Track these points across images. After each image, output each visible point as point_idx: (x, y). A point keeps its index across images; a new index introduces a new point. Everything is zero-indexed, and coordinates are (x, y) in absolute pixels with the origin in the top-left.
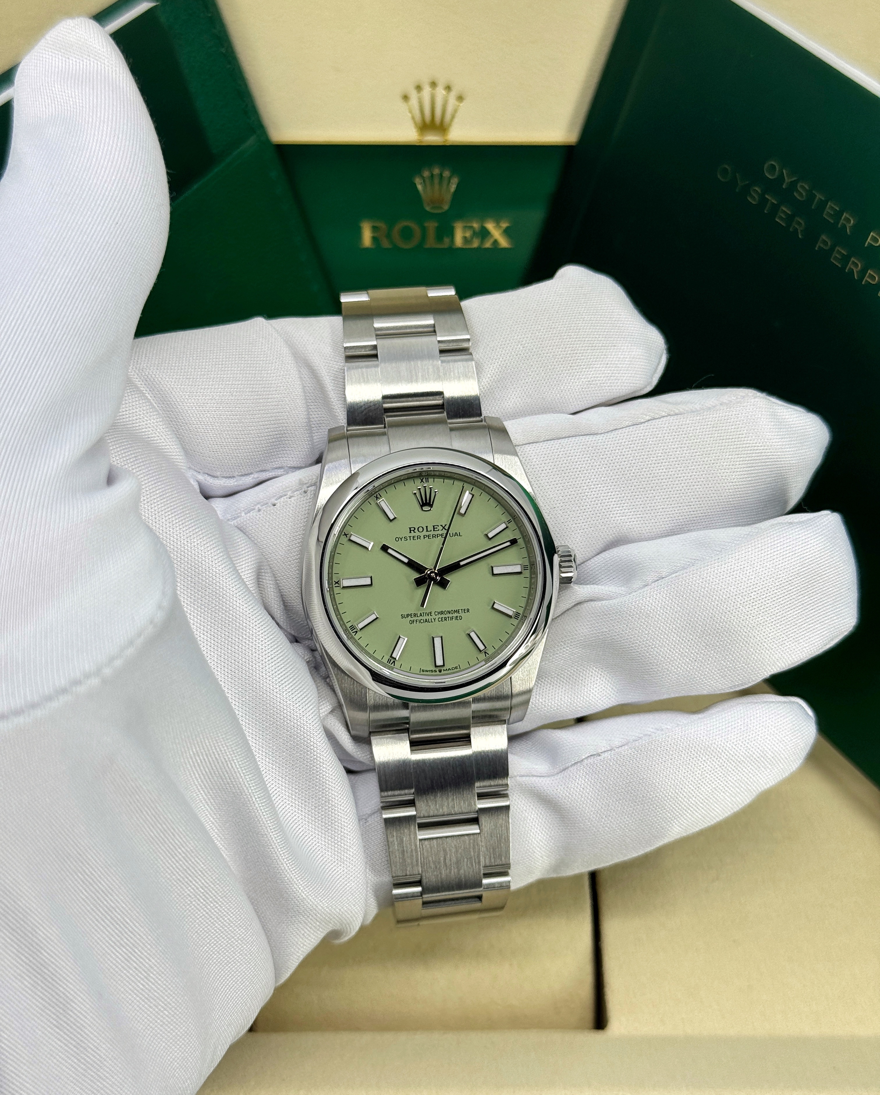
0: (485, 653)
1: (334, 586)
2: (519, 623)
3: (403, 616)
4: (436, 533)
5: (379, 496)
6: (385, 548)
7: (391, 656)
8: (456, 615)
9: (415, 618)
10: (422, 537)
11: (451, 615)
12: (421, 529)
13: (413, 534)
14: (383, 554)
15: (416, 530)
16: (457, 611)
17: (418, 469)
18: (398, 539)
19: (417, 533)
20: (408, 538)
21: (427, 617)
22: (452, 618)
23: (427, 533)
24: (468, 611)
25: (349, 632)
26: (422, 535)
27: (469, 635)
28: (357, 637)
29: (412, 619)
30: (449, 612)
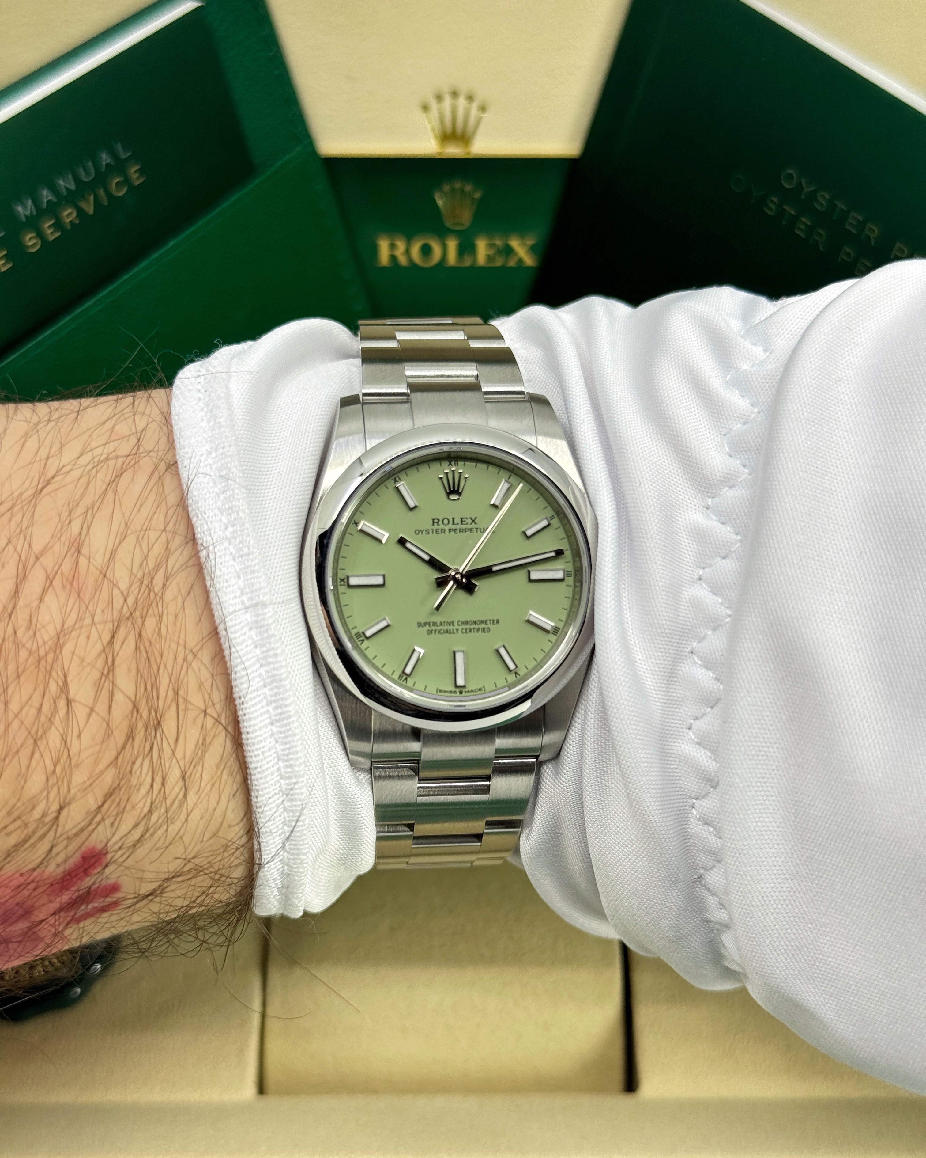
0: (516, 673)
1: (339, 584)
3: (419, 625)
4: (464, 527)
5: (397, 479)
6: (402, 542)
7: (403, 672)
8: (483, 626)
9: (434, 628)
10: (447, 531)
11: (477, 626)
12: (446, 521)
13: (436, 526)
14: (399, 549)
15: (440, 522)
16: (484, 622)
17: (445, 448)
18: (418, 532)
19: (442, 526)
20: (431, 531)
21: (448, 628)
22: (478, 630)
23: (454, 527)
24: (498, 621)
25: (354, 640)
26: (447, 528)
27: (497, 651)
28: (363, 646)
29: (430, 629)
30: (475, 623)
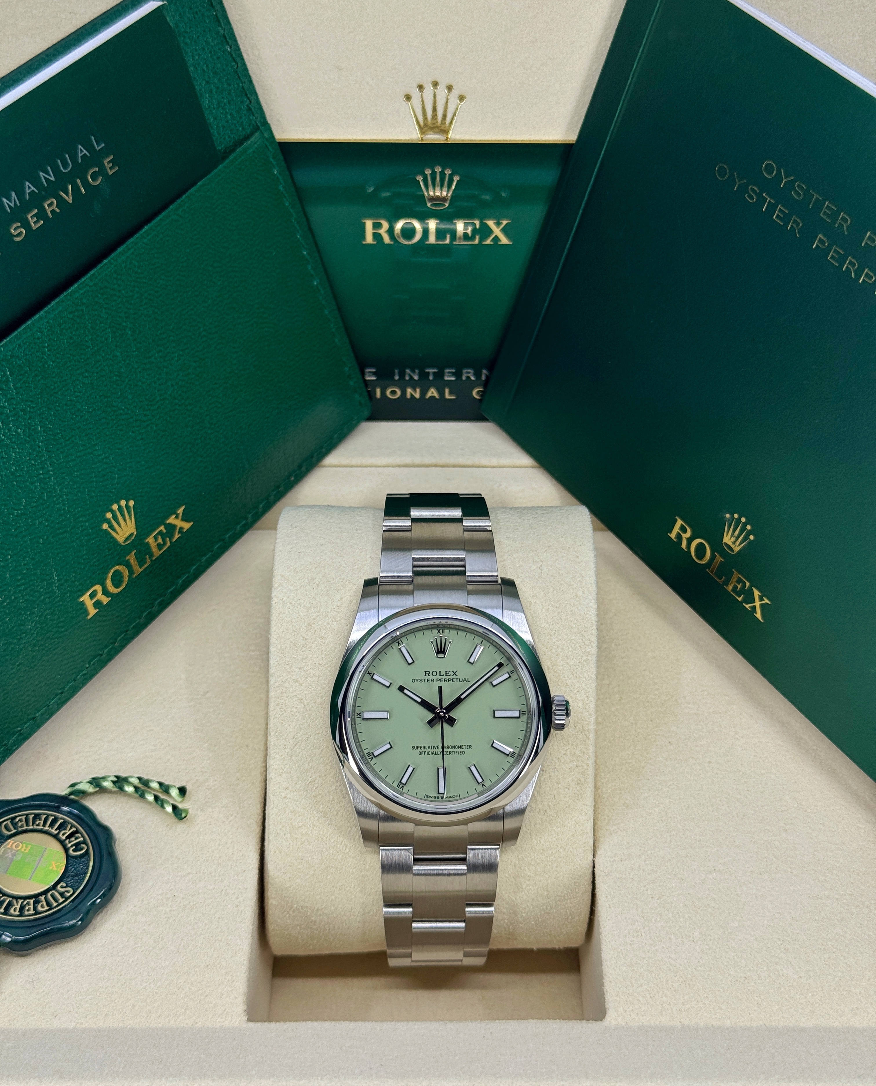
0: (483, 785)
1: (356, 717)
2: (514, 762)
3: (414, 748)
4: (447, 677)
5: (400, 642)
6: (401, 689)
7: (400, 782)
8: (459, 750)
9: (424, 750)
10: (435, 680)
11: (455, 750)
12: (434, 673)
13: (427, 677)
14: (399, 693)
15: (430, 674)
16: (461, 747)
17: (437, 622)
18: (414, 680)
19: (431, 677)
20: (423, 680)
21: (434, 750)
22: (456, 753)
23: (440, 677)
24: (470, 747)
25: (366, 758)
26: (435, 678)
27: (469, 768)
28: (372, 763)
29: (421, 751)
30: (454, 747)
